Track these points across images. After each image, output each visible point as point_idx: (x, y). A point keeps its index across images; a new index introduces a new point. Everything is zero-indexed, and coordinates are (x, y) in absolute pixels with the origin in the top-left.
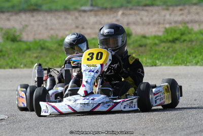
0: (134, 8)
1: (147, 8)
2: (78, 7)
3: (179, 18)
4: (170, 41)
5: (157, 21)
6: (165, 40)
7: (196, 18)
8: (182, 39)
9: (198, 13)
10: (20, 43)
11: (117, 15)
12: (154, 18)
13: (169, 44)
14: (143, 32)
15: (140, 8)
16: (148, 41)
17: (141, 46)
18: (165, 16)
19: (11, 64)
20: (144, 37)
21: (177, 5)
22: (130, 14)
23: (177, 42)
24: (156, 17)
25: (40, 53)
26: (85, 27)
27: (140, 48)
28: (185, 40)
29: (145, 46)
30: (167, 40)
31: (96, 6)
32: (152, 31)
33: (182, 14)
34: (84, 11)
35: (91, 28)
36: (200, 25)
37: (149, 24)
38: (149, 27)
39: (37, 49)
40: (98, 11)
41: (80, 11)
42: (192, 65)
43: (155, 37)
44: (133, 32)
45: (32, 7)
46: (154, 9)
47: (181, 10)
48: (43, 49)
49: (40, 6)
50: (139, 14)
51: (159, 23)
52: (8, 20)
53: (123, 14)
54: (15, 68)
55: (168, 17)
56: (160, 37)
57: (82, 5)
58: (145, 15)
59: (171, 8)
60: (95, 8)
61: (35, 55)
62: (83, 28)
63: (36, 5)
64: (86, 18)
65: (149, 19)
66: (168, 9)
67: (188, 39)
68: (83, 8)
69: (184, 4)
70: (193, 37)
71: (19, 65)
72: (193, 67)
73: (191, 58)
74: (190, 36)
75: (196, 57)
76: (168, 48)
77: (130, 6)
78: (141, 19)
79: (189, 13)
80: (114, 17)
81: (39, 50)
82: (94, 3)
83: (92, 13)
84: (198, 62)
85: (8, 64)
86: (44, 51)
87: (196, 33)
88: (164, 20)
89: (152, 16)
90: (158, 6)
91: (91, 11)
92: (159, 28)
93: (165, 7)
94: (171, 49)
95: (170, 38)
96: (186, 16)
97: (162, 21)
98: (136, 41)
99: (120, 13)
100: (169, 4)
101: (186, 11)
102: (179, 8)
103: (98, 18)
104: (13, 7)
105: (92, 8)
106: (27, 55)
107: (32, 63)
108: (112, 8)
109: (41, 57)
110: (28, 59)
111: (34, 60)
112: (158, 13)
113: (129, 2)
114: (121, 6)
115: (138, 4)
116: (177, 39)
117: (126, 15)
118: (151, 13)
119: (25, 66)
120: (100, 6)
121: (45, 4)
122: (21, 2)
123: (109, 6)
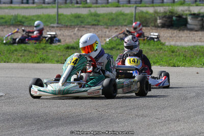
0: (86, 26)
1: (94, 27)
2: (49, 24)
4: (109, 49)
5: (101, 36)
6: (106, 48)
8: (117, 48)
11: (74, 30)
12: (98, 33)
15: (90, 26)
18: (105, 32)
19: (5, 59)
21: (113, 26)
22: (82, 30)
23: (114, 50)
25: (23, 53)
28: (119, 49)
31: (60, 24)
33: (116, 32)
34: (53, 27)
39: (21, 51)
40: (62, 27)
41: (50, 27)
45: (19, 23)
46: (99, 28)
47: (116, 29)
48: (25, 50)
49: (23, 23)
51: (102, 37)
52: (3, 31)
53: (78, 30)
54: (8, 62)
55: (107, 33)
56: (103, 46)
57: (51, 23)
59: (110, 27)
60: (60, 26)
61: (20, 55)
63: (21, 22)
66: (108, 28)
67: (121, 48)
68: (52, 25)
69: (118, 26)
71: (10, 60)
77: (83, 25)
80: (72, 32)
81: (23, 51)
82: (59, 22)
83: (58, 28)
85: (3, 60)
86: (26, 52)
88: (105, 35)
89: (97, 32)
90: (101, 25)
91: (57, 27)
92: (102, 40)
93: (105, 26)
95: (110, 47)
97: (104, 36)
99: (76, 29)
100: (108, 25)
101: (120, 30)
102: (115, 27)
103: (62, 32)
104: (6, 22)
105: (58, 25)
106: (15, 54)
107: (18, 59)
108: (71, 26)
109: (24, 56)
110: (16, 57)
111: (20, 58)
112: (101, 30)
113: (82, 22)
114: (77, 25)
115: (88, 24)
116: (113, 48)
117: (80, 30)
118: (97, 30)
119: (14, 61)
120: (64, 24)
121: (27, 21)
122: (11, 19)
123: (69, 24)
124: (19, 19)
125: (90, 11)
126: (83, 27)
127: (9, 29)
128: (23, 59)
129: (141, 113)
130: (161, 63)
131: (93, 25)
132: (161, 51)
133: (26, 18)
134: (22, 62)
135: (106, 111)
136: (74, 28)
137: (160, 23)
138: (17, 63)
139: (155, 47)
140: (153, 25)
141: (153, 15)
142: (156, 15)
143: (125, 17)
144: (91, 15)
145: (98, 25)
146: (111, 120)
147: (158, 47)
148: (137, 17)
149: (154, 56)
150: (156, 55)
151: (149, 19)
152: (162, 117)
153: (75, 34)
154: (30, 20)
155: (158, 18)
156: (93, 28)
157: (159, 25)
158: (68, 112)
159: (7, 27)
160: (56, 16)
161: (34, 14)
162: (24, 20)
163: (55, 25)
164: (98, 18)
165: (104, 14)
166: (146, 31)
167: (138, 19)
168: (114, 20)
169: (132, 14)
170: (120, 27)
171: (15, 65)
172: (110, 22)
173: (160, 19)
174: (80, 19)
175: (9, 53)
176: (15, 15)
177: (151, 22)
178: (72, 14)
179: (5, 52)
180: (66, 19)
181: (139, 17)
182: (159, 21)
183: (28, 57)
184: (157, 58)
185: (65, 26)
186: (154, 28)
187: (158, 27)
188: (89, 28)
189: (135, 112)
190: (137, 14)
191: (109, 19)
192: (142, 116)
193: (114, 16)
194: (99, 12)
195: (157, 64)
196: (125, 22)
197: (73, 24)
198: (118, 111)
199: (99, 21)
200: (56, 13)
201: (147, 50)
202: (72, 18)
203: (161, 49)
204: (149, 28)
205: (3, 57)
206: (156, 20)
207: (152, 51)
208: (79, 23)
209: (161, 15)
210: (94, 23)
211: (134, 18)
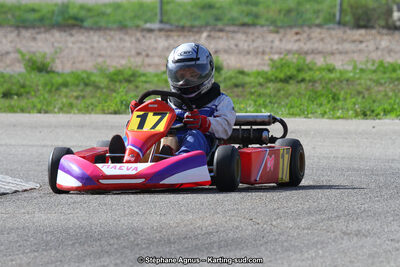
0: (227, 28)
1: (246, 29)
2: (141, 23)
3: (295, 47)
4: (281, 81)
5: (260, 50)
6: (273, 78)
7: (319, 46)
8: (300, 78)
9: (322, 40)
10: (52, 75)
11: (200, 38)
12: (255, 45)
13: (279, 85)
14: (238, 65)
15: (236, 28)
16: (247, 79)
17: (236, 86)
18: (272, 42)
20: (242, 72)
21: (291, 27)
22: (219, 38)
23: (291, 82)
24: (259, 43)
25: (82, 91)
26: (151, 54)
27: (236, 90)
28: (303, 80)
29: (243, 85)
30: (276, 78)
31: (166, 23)
32: (253, 64)
33: (299, 40)
34: (150, 31)
35: (160, 57)
36: (325, 57)
37: (248, 53)
38: (249, 57)
39: (78, 85)
40: (171, 31)
41: (143, 30)
42: (317, 118)
43: (259, 74)
44: (225, 64)
45: (71, 22)
46: (257, 31)
47: (297, 33)
48: (86, 85)
49: (82, 21)
50: (233, 38)
51: (264, 53)
52: (34, 39)
53: (209, 36)
54: (46, 112)
55: (277, 43)
56: (266, 73)
57: (146, 22)
58: (242, 40)
59: (282, 31)
60: (167, 27)
61: (75, 94)
62: (147, 56)
63: (76, 18)
64: (153, 41)
65: (249, 46)
66: (277, 32)
67: (308, 78)
68: (148, 25)
69: (302, 26)
70: (317, 75)
71: (51, 108)
72: (318, 120)
73: (313, 106)
74: (311, 73)
75: (321, 105)
76: (279, 91)
77: (220, 25)
78: (236, 46)
79: (309, 38)
81: (82, 86)
82: (165, 19)
83: (162, 33)
84: (325, 113)
85: (35, 106)
86: (89, 89)
87: (320, 69)
88: (271, 48)
89: (253, 41)
90: (262, 26)
91: (160, 30)
92: (263, 60)
93: (271, 28)
94: (282, 92)
95: (282, 76)
96: (305, 44)
97: (268, 50)
98: (231, 78)
99: (205, 35)
100: (279, 24)
101: (305, 35)
102: (295, 30)
104: (42, 19)
105: (162, 26)
106: (63, 94)
107: (71, 105)
108: (192, 27)
109: (84, 97)
110: (64, 100)
111: (74, 101)
112: (263, 37)
113: (217, 19)
114: (207, 25)
115: (232, 22)
116: (290, 78)
117: (214, 38)
118: (251, 37)
119: (61, 110)
120: (175, 23)
121: (91, 17)
122: (53, 13)
123: (188, 24)
124: (72, 11)
126: (221, 30)
127: (48, 36)
128: (81, 104)
129: (354, 227)
131: (244, 25)
133: (89, 10)
134: (80, 111)
135: (274, 223)
136: (200, 32)
138: (69, 112)
139: (388, 75)
140: (383, 23)
141: (384, 2)
142: (390, 0)
143: (316, 7)
144: (239, 1)
145: (254, 25)
147: (394, 75)
148: (345, 6)
149: (386, 95)
150: (390, 94)
151: (374, 9)
154: (98, 15)
155: (395, 8)
156: (244, 33)
157: (398, 24)
158: (186, 225)
159: (45, 31)
160: (158, 5)
161: (106, 1)
162: (82, 14)
164: (254, 9)
166: (368, 37)
167: (349, 10)
168: (293, 14)
170: (306, 29)
172: (282, 17)
173: (398, 11)
174: (214, 11)
175: (50, 91)
176: (63, 3)
177: (379, 18)
179: (40, 88)
180: (181, 11)
181: (351, 6)
182: (397, 15)
183: (94, 101)
184: (392, 101)
185: (177, 27)
186: (385, 31)
187: (396, 28)
188: (234, 32)
189: (340, 225)
191: (280, 11)
192: (358, 233)
193: (292, 5)
195: (393, 115)
196: (318, 17)
197: (197, 23)
198: (302, 223)
199: (257, 16)
201: (369, 83)
202: (195, 10)
204: (374, 32)
205: (36, 100)
206: (390, 12)
207: (381, 84)
208: (212, 21)
210: (246, 20)
211: (338, 7)
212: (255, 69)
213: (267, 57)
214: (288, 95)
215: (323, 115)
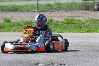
2: (32, 10)
3: (70, 15)
4: (67, 23)
5: (62, 16)
6: (65, 23)
7: (77, 15)
8: (72, 23)
9: (77, 13)
10: (10, 23)
12: (61, 15)
13: (67, 25)
14: (57, 20)
15: (56, 11)
16: (59, 23)
17: (56, 25)
18: (65, 14)
19: (7, 30)
20: (58, 22)
22: (52, 13)
23: (70, 24)
24: (62, 14)
25: (18, 27)
27: (56, 26)
28: (73, 23)
29: (58, 25)
30: (66, 23)
31: (39, 10)
32: (60, 20)
34: (35, 12)
36: (78, 18)
37: (59, 17)
39: (17, 25)
41: (33, 11)
42: (76, 32)
43: (62, 22)
44: (53, 20)
45: (15, 10)
46: (61, 11)
47: (71, 12)
48: (19, 25)
49: (18, 9)
50: (55, 13)
51: (63, 17)
52: (6, 14)
53: (49, 13)
54: (9, 32)
55: (66, 14)
56: (64, 22)
57: (34, 9)
58: (58, 14)
59: (67, 11)
60: (39, 11)
61: (16, 27)
63: (16, 9)
64: (35, 14)
65: (59, 15)
66: (66, 12)
67: (74, 23)
68: (34, 10)
69: (72, 10)
70: (76, 22)
71: (10, 31)
73: (75, 30)
74: (74, 22)
75: (77, 29)
76: (67, 26)
77: (52, 10)
78: (56, 15)
79: (74, 13)
81: (18, 25)
82: (38, 9)
83: (38, 12)
84: (78, 31)
85: (6, 31)
86: (20, 26)
87: (77, 21)
88: (65, 15)
89: (60, 14)
90: (62, 10)
91: (37, 11)
92: (63, 18)
93: (65, 11)
94: (68, 26)
95: (67, 22)
97: (64, 16)
98: (55, 23)
99: (48, 12)
100: (67, 9)
101: (73, 12)
102: (71, 11)
104: (8, 9)
105: (38, 10)
106: (13, 27)
107: (15, 30)
108: (45, 10)
109: (18, 28)
110: (14, 29)
111: (16, 29)
112: (63, 13)
113: (51, 8)
114: (49, 10)
115: (55, 9)
116: (70, 23)
117: (50, 13)
118: (60, 13)
119: (13, 31)
120: (41, 10)
121: (20, 8)
122: (11, 7)
123: (44, 10)
124: (15, 7)
125: (56, 2)
126: (52, 11)
127: (9, 13)
128: (18, 30)
129: (86, 59)
130: (97, 31)
131: (58, 10)
132: (97, 24)
133: (20, 7)
134: (18, 32)
135: (66, 59)
136: (47, 12)
137: (97, 8)
138: (15, 32)
139: (94, 22)
140: (92, 9)
141: (92, 4)
142: (94, 3)
143: (76, 5)
144: (57, 4)
145: (60, 10)
146: (69, 64)
147: (95, 22)
148: (83, 5)
149: (93, 27)
150: (94, 26)
151: (90, 6)
152: (98, 62)
153: (47, 15)
154: (22, 8)
155: (95, 5)
156: (58, 12)
157: (96, 9)
158: (44, 60)
159: (9, 12)
160: (37, 5)
161: (24, 4)
162: (18, 8)
163: (36, 10)
164: (61, 6)
165: (64, 4)
166: (89, 13)
167: (84, 6)
168: (70, 7)
169: (80, 3)
170: (73, 11)
171: (13, 33)
172: (67, 8)
173: (96, 6)
174: (51, 7)
175: (10, 27)
176: (13, 5)
177: (91, 8)
178: (45, 4)
179: (8, 26)
180: (42, 7)
181: (84, 5)
182: (96, 7)
183: (21, 29)
184: (95, 28)
185: (41, 11)
186: (93, 11)
187: (95, 10)
188: (55, 12)
189: (82, 59)
190: (83, 3)
191: (67, 6)
192: (87, 61)
193: (70, 5)
194: (61, 3)
195: (95, 32)
196: (76, 8)
197: (46, 10)
198: (73, 59)
199: (61, 8)
200: (37, 4)
201: (89, 24)
202: (46, 6)
203: (97, 23)
204: (90, 11)
205: (7, 29)
206: (94, 6)
207: (92, 24)
208: (50, 9)
209: (96, 3)
210: (59, 9)
211: (81, 5)
212: (61, 21)
213: (64, 18)
214: (69, 27)
215: (78, 32)
